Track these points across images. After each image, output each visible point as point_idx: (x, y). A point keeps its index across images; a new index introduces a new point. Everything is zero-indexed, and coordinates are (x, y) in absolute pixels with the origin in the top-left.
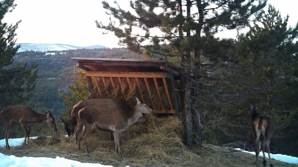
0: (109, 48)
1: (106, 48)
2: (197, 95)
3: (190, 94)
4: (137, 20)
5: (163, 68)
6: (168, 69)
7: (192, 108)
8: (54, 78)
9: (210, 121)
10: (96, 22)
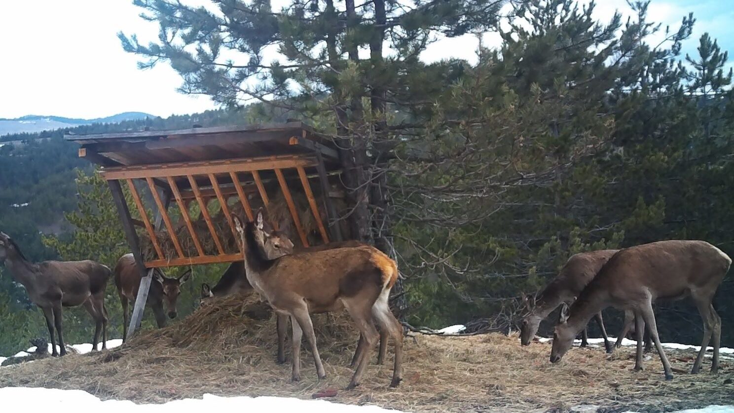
0: (159, 117)
1: (153, 118)
2: (386, 202)
3: (368, 201)
4: (223, 28)
5: (296, 143)
6: (309, 144)
7: (376, 235)
8: (26, 204)
9: (423, 263)
10: (122, 37)
